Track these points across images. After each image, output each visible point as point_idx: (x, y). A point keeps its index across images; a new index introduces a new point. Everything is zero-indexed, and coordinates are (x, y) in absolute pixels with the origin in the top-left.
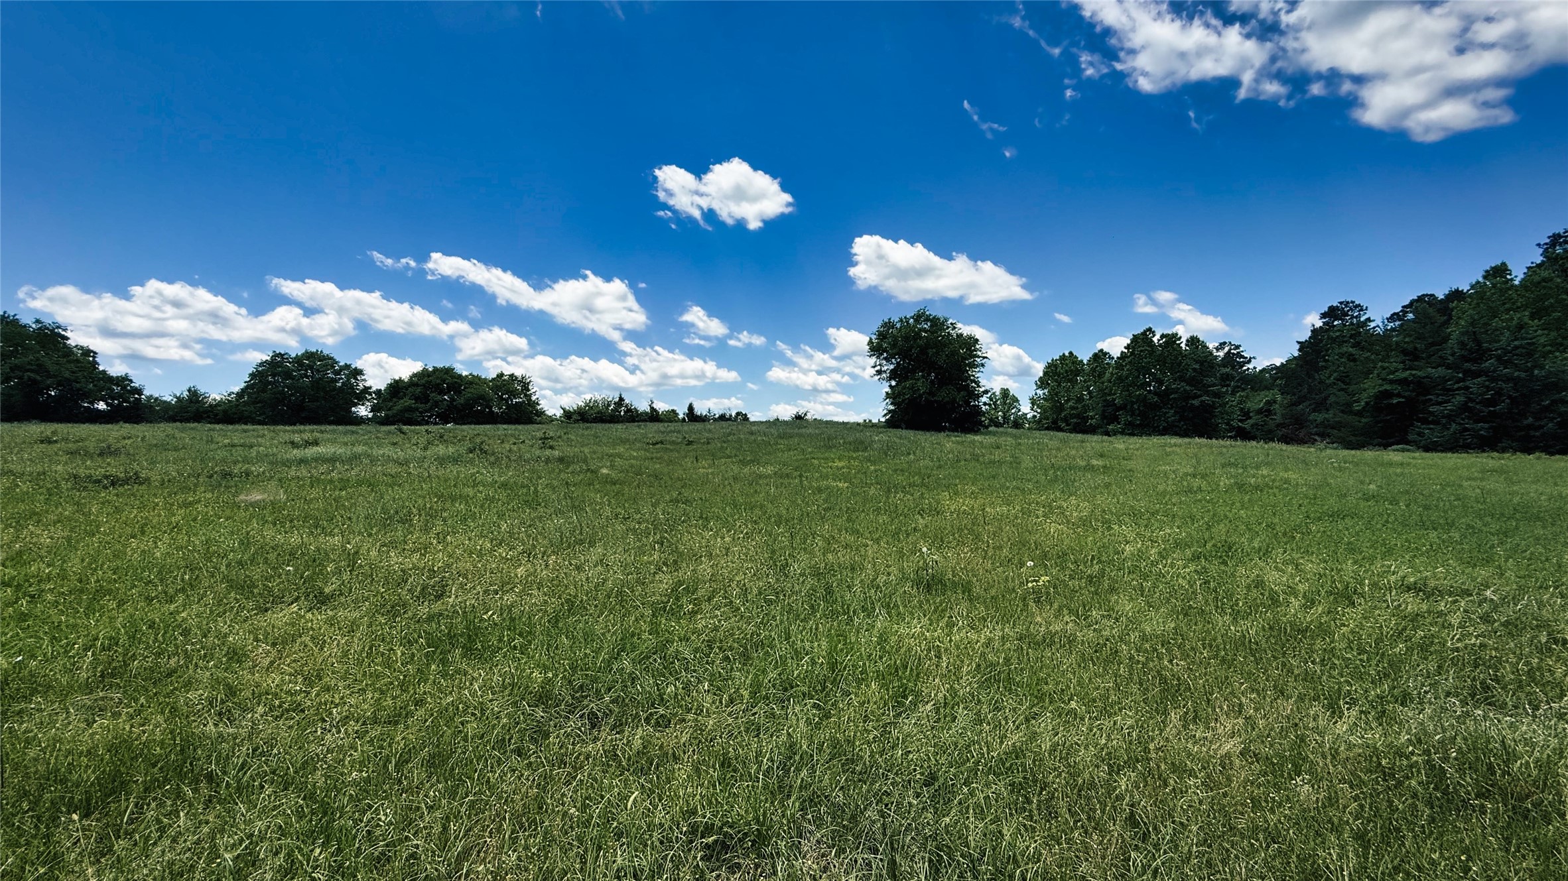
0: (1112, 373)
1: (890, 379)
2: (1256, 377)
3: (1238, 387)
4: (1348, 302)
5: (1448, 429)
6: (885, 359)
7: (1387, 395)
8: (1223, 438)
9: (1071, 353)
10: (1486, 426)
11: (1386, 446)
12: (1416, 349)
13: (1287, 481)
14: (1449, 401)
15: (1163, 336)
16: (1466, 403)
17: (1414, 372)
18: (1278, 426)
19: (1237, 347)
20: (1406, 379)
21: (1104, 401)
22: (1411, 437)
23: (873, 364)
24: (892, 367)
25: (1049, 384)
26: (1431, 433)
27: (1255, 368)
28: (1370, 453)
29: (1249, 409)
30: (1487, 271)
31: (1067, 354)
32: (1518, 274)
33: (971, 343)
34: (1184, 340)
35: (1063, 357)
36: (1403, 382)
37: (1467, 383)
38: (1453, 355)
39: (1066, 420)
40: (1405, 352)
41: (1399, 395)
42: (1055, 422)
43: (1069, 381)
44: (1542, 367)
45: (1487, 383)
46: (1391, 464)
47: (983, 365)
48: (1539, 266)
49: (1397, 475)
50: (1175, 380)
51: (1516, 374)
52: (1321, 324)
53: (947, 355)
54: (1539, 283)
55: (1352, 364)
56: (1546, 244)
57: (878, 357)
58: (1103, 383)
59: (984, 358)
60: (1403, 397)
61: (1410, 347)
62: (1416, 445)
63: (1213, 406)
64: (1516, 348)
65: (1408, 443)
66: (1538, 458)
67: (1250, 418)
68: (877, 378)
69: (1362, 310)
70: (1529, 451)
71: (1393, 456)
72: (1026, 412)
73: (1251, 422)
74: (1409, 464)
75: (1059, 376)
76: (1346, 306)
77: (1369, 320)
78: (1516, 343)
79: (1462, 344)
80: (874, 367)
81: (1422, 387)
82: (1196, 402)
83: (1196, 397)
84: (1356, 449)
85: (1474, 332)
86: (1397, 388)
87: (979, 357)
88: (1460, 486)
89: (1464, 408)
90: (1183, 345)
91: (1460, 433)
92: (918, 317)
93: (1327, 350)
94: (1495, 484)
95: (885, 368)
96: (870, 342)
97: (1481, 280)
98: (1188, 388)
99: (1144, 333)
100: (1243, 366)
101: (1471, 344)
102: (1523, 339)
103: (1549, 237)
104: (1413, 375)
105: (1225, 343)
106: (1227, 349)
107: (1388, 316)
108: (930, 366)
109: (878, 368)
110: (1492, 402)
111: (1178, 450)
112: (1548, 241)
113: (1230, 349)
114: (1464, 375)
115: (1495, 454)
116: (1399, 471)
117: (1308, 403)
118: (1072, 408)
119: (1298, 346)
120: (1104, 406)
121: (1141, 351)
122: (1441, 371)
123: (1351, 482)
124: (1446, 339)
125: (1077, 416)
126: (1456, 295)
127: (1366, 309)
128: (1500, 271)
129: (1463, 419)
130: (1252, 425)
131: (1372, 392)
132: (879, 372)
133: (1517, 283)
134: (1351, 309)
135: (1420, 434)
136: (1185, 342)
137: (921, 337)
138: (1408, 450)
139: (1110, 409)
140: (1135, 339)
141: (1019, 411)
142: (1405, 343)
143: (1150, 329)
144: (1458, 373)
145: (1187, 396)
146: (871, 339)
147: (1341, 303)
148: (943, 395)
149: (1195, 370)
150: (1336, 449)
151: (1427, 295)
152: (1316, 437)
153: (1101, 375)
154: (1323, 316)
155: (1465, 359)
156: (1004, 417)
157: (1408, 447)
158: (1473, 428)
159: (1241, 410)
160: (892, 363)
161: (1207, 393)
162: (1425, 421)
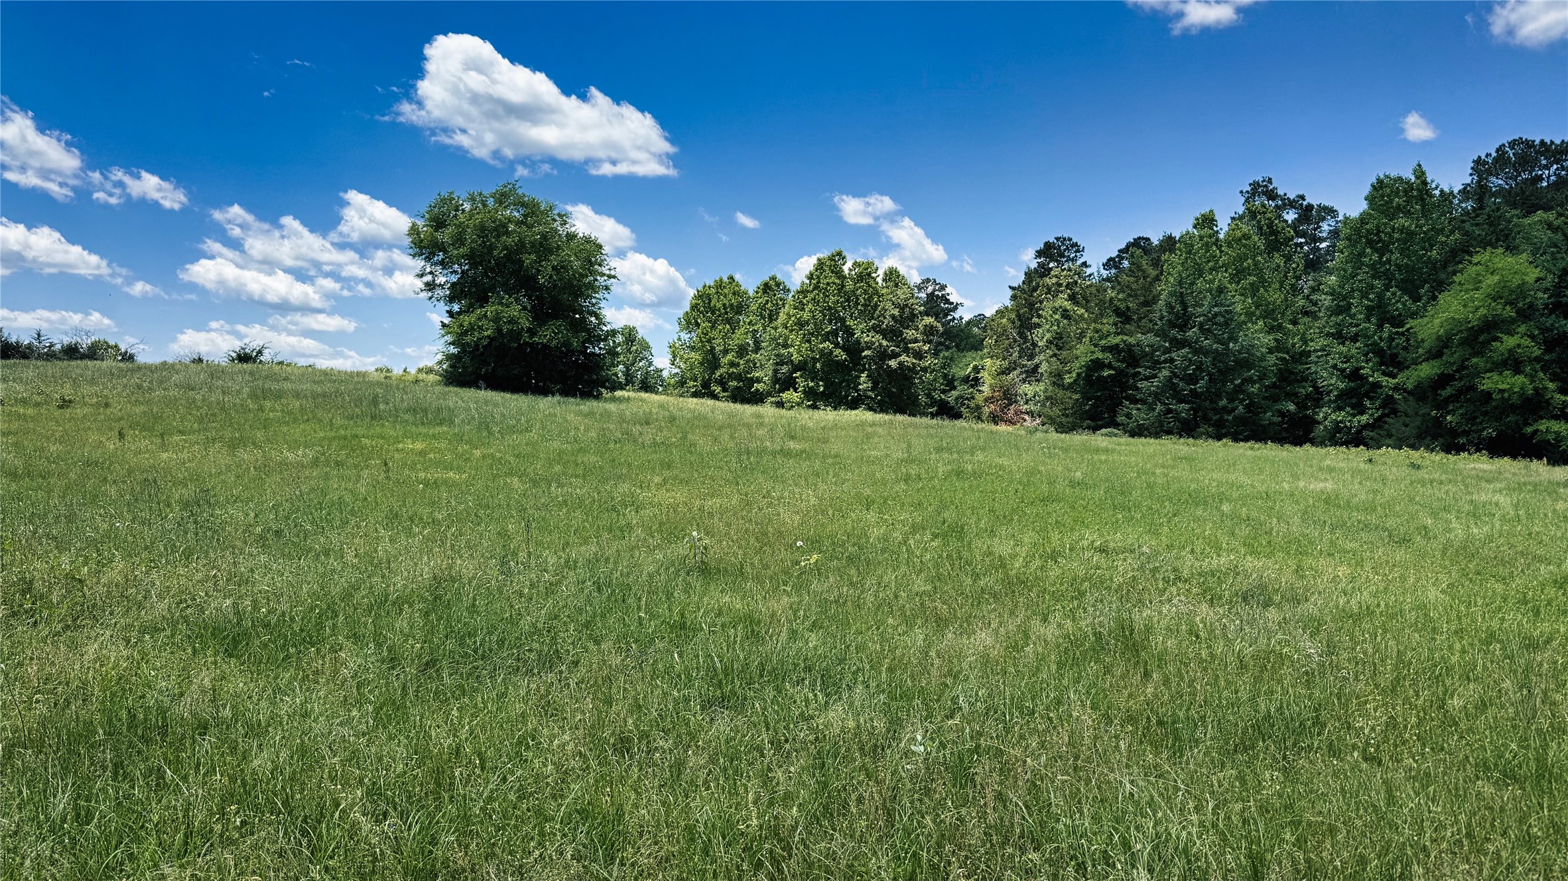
0: (788, 314)
1: (451, 299)
2: (962, 331)
3: (940, 343)
4: (1065, 239)
5: (1154, 410)
6: (442, 263)
7: (1097, 365)
8: (923, 414)
9: (731, 278)
10: (1187, 406)
11: (1095, 429)
12: (1128, 308)
13: (1002, 468)
14: (1155, 376)
15: (856, 264)
16: (1170, 379)
17: (1125, 338)
18: (986, 400)
19: (943, 287)
20: (1117, 345)
21: (777, 355)
22: (1120, 419)
23: (418, 271)
24: (454, 278)
25: (698, 325)
26: (1139, 414)
27: (961, 318)
28: (1079, 437)
29: (953, 376)
30: (1197, 219)
31: (725, 279)
32: (1223, 226)
33: (591, 251)
34: (881, 272)
35: (720, 285)
36: (1114, 349)
37: (1173, 355)
38: (1161, 318)
39: (722, 383)
40: (1118, 312)
41: (1110, 366)
42: (706, 385)
43: (729, 321)
44: (1236, 341)
45: (1190, 356)
46: (1097, 450)
47: (607, 288)
48: (1241, 218)
49: (1101, 462)
50: (869, 331)
51: (1215, 346)
52: (1036, 265)
53: (554, 268)
54: (1240, 240)
55: (1065, 321)
56: (1247, 192)
57: (428, 259)
58: (776, 329)
59: (610, 277)
60: (1114, 369)
61: (1122, 306)
62: (1124, 429)
63: (912, 369)
64: (1216, 315)
65: (1116, 425)
66: (1225, 445)
67: (954, 388)
68: (425, 295)
69: (1078, 251)
70: (1219, 438)
71: (1100, 439)
72: (660, 366)
73: (955, 393)
74: (1113, 451)
75: (713, 313)
76: (1063, 244)
77: (1085, 264)
78: (1216, 309)
79: (1170, 307)
80: (421, 276)
81: (1131, 356)
82: (893, 363)
83: (895, 355)
84: (1067, 433)
85: (1182, 293)
86: (1107, 357)
87: (603, 275)
88: (1154, 473)
89: (1169, 385)
90: (879, 280)
91: (1165, 415)
92: (502, 198)
93: (1041, 302)
94: (1182, 472)
95: (441, 280)
96: (414, 230)
97: (1191, 229)
98: (885, 343)
99: (831, 259)
100: (947, 315)
101: (1178, 307)
102: (1222, 305)
103: (1250, 185)
104: (1125, 342)
105: (928, 280)
106: (930, 289)
107: (1105, 261)
108: (525, 282)
109: (429, 278)
110: (1192, 379)
111: (880, 430)
112: (1249, 189)
113: (934, 290)
114: (1170, 344)
115: (1191, 440)
116: (1103, 458)
117: (1019, 370)
118: (732, 364)
119: (1010, 293)
120: (777, 364)
121: (828, 284)
122: (1150, 338)
123: (1060, 469)
124: (1155, 299)
125: (738, 377)
126: (1169, 243)
127: (1083, 251)
128: (1207, 221)
129: (1168, 398)
130: (957, 399)
131: (1083, 361)
132: (430, 286)
133: (1221, 236)
134: (1068, 248)
135: (1129, 416)
136: (881, 276)
137: (507, 233)
138: (1116, 435)
139: (785, 369)
140: (820, 265)
141: (650, 364)
142: (1119, 300)
143: (839, 254)
144: (1165, 342)
145: (884, 355)
146: (414, 225)
147: (1058, 239)
148: (548, 335)
149: (893, 317)
150: (1046, 432)
151: (1143, 238)
152: (1026, 417)
153: (772, 317)
154: (1039, 254)
155: (1172, 325)
156: (627, 374)
157: (1116, 431)
158: (1176, 410)
159: (945, 376)
160: (455, 272)
161: (906, 350)
162: (1135, 401)
